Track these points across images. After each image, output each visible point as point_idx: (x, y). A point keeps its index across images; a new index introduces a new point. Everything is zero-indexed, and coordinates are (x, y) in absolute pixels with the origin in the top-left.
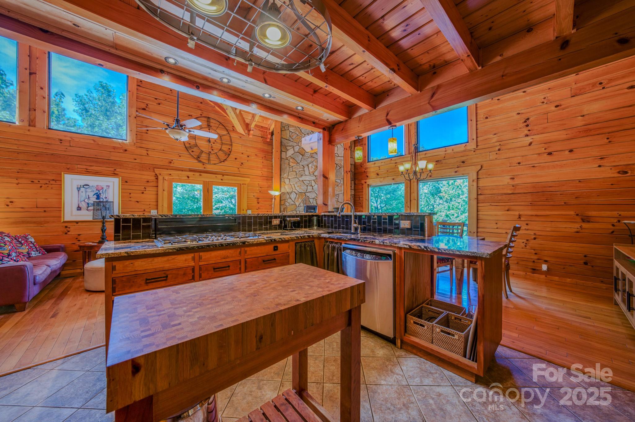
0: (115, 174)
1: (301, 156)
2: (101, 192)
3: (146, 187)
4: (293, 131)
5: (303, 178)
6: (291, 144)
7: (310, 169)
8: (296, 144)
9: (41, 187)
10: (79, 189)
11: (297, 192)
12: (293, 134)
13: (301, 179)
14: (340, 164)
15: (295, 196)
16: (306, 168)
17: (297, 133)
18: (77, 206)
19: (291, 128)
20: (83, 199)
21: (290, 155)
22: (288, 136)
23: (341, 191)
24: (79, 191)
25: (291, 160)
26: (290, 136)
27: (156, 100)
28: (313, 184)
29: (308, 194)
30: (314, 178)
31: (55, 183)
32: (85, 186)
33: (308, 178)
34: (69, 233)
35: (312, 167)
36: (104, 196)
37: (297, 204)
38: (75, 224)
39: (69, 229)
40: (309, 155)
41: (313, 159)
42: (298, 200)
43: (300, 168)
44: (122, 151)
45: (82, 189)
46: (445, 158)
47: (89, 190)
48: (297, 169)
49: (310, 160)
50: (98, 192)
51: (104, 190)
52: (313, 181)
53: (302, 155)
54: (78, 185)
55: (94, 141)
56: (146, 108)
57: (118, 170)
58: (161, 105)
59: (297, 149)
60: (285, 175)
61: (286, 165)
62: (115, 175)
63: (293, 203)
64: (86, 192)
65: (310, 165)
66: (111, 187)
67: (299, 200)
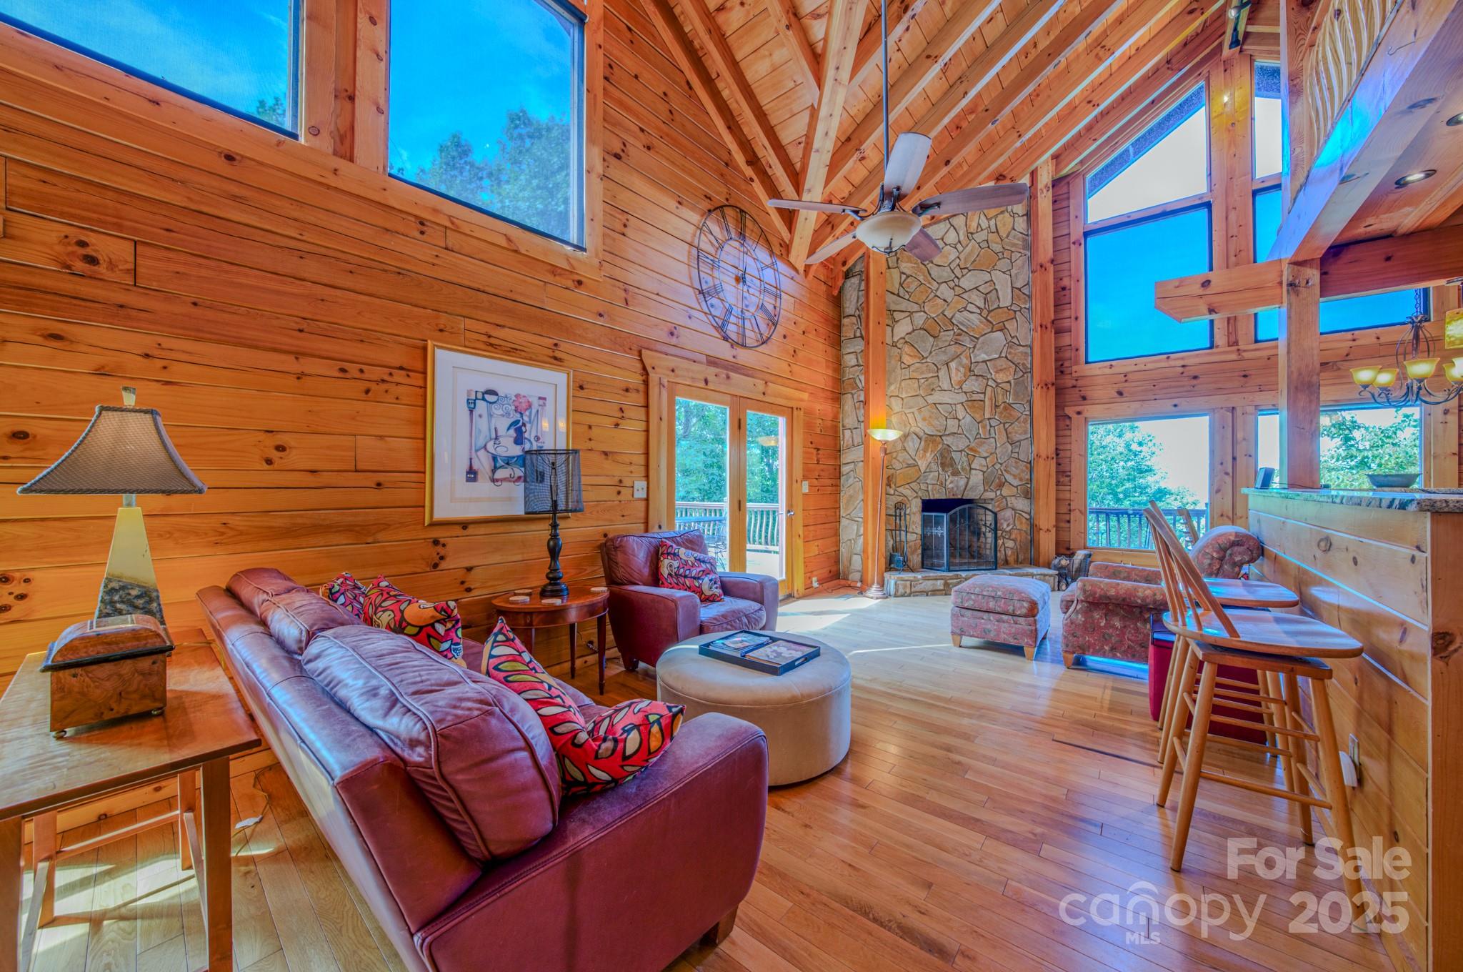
0: (556, 358)
1: (931, 339)
2: (526, 418)
3: (624, 407)
4: (908, 272)
5: (937, 397)
6: (904, 305)
7: (953, 375)
8: (916, 307)
9: (367, 392)
10: (471, 405)
11: (921, 434)
12: (909, 280)
13: (931, 399)
14: (1023, 364)
15: (917, 446)
16: (943, 373)
17: (921, 278)
18: (466, 467)
19: (904, 265)
20: (481, 443)
21: (903, 335)
22: (897, 286)
23: (1025, 433)
24: (471, 411)
25: (907, 349)
26: (901, 285)
27: (641, 134)
28: (961, 414)
29: (948, 440)
30: (963, 398)
31: (407, 381)
32: (487, 397)
33: (947, 398)
34: (443, 565)
35: (957, 370)
36: (534, 434)
37: (923, 465)
38: (458, 531)
39: (442, 551)
40: (949, 339)
41: (959, 349)
42: (924, 456)
43: (930, 371)
44: (570, 284)
45: (481, 405)
46: (1348, 358)
47: (497, 410)
48: (922, 373)
49: (953, 349)
50: (517, 416)
51: (534, 411)
52: (959, 407)
53: (934, 337)
54: (469, 392)
55: (509, 240)
56: (622, 154)
57: (563, 346)
58: (651, 153)
59: (920, 319)
60: (892, 388)
61: (893, 362)
62: (556, 361)
63: (911, 462)
64: (490, 416)
65: (953, 365)
66: (550, 403)
67: (928, 455)
